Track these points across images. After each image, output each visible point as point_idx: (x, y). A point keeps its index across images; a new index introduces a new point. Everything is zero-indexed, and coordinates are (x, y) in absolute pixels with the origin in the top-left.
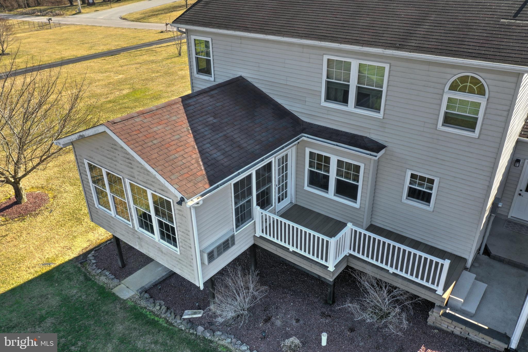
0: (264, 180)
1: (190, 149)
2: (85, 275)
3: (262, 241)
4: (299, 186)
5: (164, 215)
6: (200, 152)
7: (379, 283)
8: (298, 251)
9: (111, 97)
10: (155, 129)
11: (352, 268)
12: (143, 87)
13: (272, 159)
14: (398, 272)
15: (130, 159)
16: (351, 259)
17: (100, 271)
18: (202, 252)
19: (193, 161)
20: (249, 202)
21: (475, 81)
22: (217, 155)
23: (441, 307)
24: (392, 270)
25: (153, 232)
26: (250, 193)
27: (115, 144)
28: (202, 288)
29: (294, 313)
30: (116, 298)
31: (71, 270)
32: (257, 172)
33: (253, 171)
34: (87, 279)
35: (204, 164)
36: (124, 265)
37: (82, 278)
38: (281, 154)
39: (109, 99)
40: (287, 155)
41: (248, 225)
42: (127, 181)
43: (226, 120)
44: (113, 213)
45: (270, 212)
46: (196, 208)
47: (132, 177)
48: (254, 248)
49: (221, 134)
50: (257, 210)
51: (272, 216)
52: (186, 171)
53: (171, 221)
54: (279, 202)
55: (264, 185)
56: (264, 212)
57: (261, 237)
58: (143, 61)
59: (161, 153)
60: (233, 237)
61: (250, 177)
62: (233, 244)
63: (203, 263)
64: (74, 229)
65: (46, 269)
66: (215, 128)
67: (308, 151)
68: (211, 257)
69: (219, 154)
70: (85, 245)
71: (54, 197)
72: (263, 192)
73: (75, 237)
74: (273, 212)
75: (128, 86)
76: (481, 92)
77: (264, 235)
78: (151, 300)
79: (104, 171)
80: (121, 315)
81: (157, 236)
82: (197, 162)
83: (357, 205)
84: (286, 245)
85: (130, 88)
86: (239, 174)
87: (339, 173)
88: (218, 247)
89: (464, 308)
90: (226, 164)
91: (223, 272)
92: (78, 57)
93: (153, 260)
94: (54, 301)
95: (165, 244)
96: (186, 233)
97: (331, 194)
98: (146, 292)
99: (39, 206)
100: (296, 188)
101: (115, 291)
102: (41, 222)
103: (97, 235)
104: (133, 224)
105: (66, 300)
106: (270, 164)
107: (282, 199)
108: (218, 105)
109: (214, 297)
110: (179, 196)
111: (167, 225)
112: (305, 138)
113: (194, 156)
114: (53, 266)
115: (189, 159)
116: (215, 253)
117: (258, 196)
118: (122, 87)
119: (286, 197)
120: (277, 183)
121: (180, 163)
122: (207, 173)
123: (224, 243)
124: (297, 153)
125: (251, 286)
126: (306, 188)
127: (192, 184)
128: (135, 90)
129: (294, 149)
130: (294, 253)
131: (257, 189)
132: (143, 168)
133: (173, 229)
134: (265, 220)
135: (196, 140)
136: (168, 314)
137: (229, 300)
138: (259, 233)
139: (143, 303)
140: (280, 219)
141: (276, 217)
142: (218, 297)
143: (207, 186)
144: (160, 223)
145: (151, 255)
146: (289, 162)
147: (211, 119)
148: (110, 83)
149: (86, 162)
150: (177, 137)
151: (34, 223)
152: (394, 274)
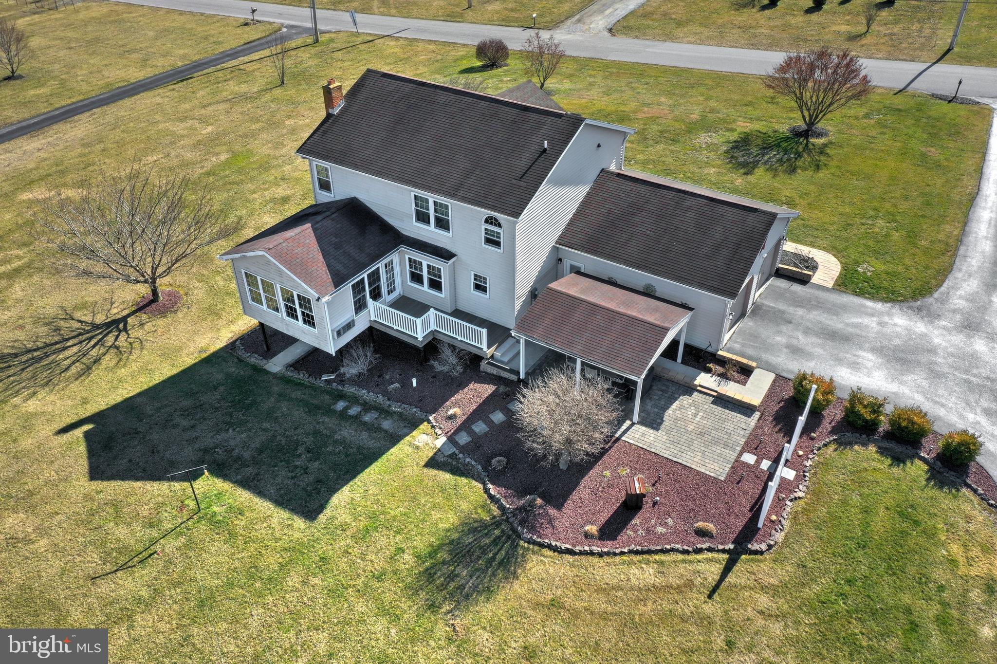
0: (374, 280)
1: (321, 264)
2: (238, 358)
3: (375, 323)
4: (403, 282)
5: (306, 308)
6: (327, 265)
7: (453, 347)
8: (400, 329)
9: (208, 166)
10: (296, 251)
11: (436, 339)
12: (244, 149)
13: (379, 265)
14: (463, 339)
15: (280, 270)
16: (436, 333)
17: (249, 354)
18: (333, 331)
19: (323, 273)
20: (364, 296)
21: (496, 220)
22: (339, 267)
23: (487, 359)
24: (459, 338)
25: (297, 319)
26: (364, 290)
27: (269, 261)
28: (334, 355)
29: (399, 371)
30: (267, 372)
31: (225, 355)
32: (369, 276)
33: (365, 276)
34: (240, 361)
35: (331, 273)
36: (268, 349)
37: (236, 360)
38: (386, 261)
39: (205, 169)
40: (392, 260)
41: (364, 313)
42: (278, 286)
43: (344, 239)
44: (265, 307)
45: (381, 303)
46: (327, 303)
47: (281, 283)
48: (370, 329)
49: (341, 251)
50: (370, 302)
51: (383, 306)
52: (319, 279)
53: (311, 310)
54: (389, 294)
55: (374, 283)
56: (375, 303)
57: (375, 321)
58: (232, 96)
59: (303, 268)
60: (353, 321)
61: (363, 279)
62: (354, 325)
63: (334, 338)
64: (215, 322)
65: (204, 356)
66: (337, 246)
67: (407, 257)
68: (339, 334)
69: (340, 266)
70: (230, 335)
71: (186, 294)
72: (374, 289)
73: (219, 329)
74: (384, 303)
75: (224, 148)
76: (500, 226)
77: (377, 319)
78: (296, 371)
79: (259, 278)
80: (275, 381)
81: (301, 322)
82: (326, 273)
83: (443, 296)
84: (392, 326)
85: (227, 151)
86: (354, 279)
87: (429, 273)
88: (343, 328)
89: (502, 359)
90: (345, 273)
91: (348, 346)
92: (132, 84)
93: (298, 340)
94: (220, 377)
95: (306, 327)
96: (322, 319)
97: (426, 287)
98: (291, 366)
99: (176, 303)
100: (402, 283)
101: (265, 367)
102: (183, 318)
103: (238, 327)
104: (282, 315)
105: (228, 375)
106: (378, 268)
107: (392, 292)
108: (338, 226)
109: (342, 361)
110: (317, 296)
111: (308, 315)
112: (403, 248)
113: (324, 269)
114: (208, 353)
115: (321, 271)
116: (342, 332)
117: (370, 292)
118: (217, 149)
119: (395, 290)
120: (385, 281)
121: (315, 275)
122: (333, 280)
123: (347, 325)
124: (400, 258)
125: (369, 354)
126: (409, 283)
127: (324, 288)
128: (235, 155)
129: (397, 255)
130: (397, 330)
131: (369, 287)
132: (290, 277)
133: (312, 316)
134: (377, 309)
135: (324, 257)
136: (310, 379)
137: (354, 364)
138: (373, 318)
139: (290, 374)
140: (388, 308)
141: (386, 307)
142: (345, 361)
143: (333, 289)
144: (303, 313)
145: (296, 336)
146: (394, 265)
147: (334, 238)
148: (199, 143)
149: (243, 271)
150: (311, 256)
151: (176, 319)
152: (461, 341)
